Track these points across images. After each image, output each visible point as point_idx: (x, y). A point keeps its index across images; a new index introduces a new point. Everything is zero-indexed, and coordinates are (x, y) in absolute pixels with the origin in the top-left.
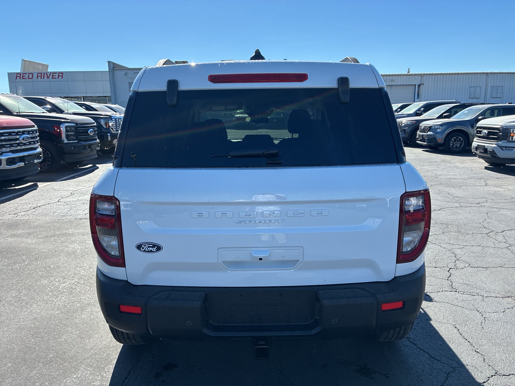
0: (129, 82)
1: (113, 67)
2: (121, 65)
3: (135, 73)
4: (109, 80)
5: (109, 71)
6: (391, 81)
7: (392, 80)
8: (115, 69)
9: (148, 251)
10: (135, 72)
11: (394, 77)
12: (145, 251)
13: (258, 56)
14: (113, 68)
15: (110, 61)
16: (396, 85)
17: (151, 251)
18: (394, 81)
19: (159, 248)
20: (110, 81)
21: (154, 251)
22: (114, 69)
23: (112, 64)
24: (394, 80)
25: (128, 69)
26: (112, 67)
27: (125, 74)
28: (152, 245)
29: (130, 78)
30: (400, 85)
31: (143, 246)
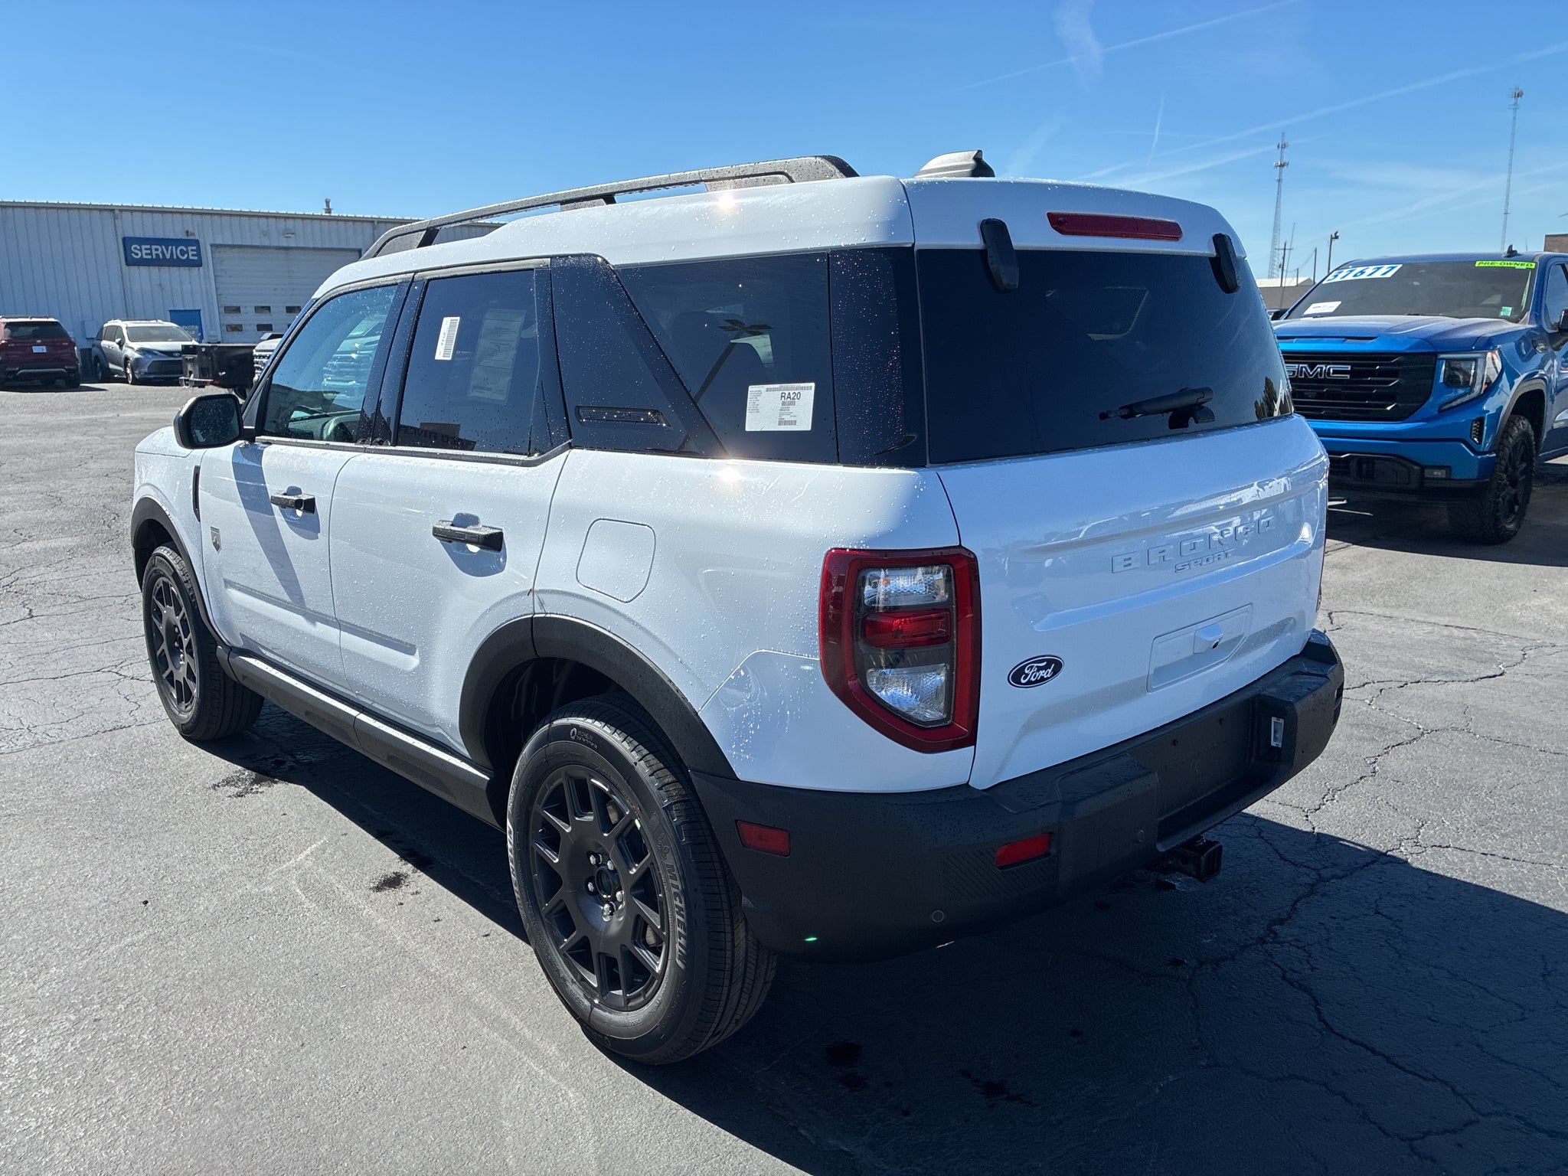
6: (284, 234)
7: (288, 233)
9: (1037, 681)
11: (290, 222)
12: (1029, 682)
13: (981, 168)
16: (302, 249)
17: (1043, 679)
18: (293, 234)
19: (1055, 665)
21: (1048, 678)
24: (293, 231)
28: (1045, 663)
30: (315, 249)
31: (1026, 671)
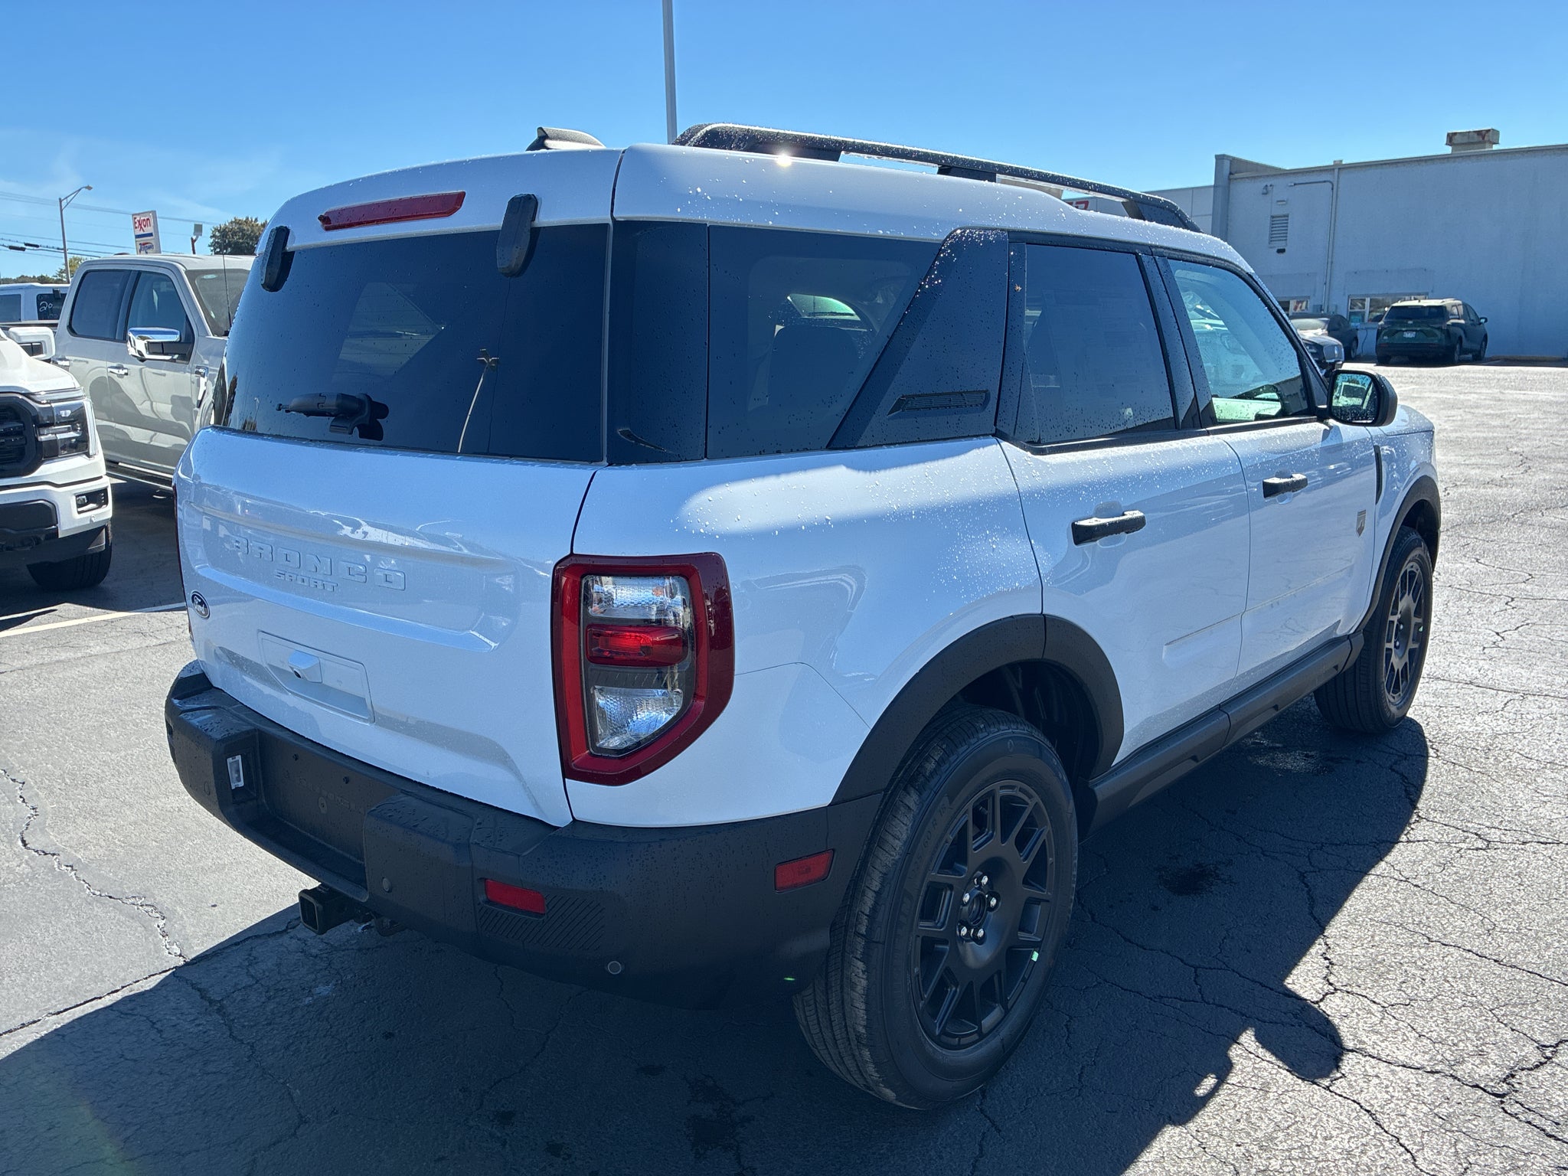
0: (1273, 214)
1: (1231, 170)
2: (1257, 164)
3: (1295, 184)
4: (1211, 212)
5: (1215, 186)
8: (1236, 179)
10: (1297, 182)
14: (1231, 174)
15: (1224, 155)
20: (1213, 215)
22: (1232, 177)
23: (1227, 163)
25: (1274, 175)
26: (1226, 171)
27: (1265, 191)
29: (1278, 201)
